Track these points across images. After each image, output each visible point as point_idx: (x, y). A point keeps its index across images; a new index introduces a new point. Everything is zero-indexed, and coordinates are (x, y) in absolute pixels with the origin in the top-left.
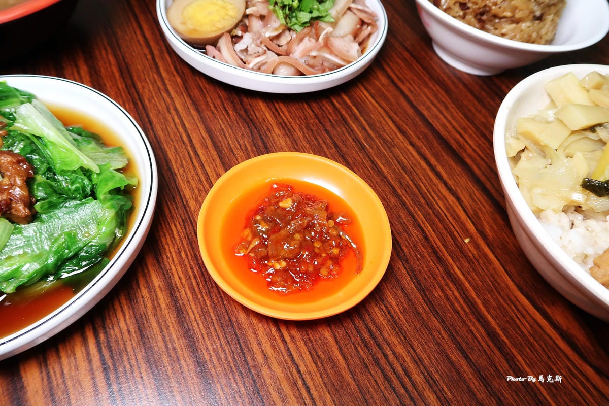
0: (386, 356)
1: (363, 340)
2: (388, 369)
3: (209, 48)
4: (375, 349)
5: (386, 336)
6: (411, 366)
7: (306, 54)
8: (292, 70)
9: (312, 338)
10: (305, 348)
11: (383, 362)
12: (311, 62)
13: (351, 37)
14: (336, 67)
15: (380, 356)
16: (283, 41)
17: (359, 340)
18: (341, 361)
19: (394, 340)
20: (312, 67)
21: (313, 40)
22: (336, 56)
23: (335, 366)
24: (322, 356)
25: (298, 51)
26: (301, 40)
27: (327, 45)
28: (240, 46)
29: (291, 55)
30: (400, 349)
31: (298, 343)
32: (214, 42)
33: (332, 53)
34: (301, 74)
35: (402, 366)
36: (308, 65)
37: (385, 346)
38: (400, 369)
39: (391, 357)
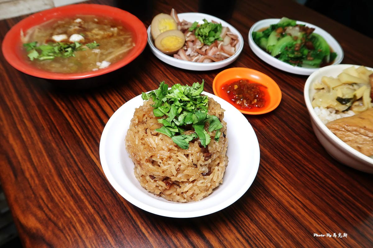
0: (307, 170)
1: (296, 165)
2: (309, 174)
3: (175, 55)
4: (301, 168)
5: (303, 163)
6: (317, 171)
7: (214, 54)
8: (210, 60)
9: (277, 168)
10: (276, 172)
11: (306, 172)
12: (217, 56)
13: (230, 45)
14: (226, 58)
15: (304, 170)
16: (204, 50)
17: (294, 166)
18: (291, 174)
19: (307, 163)
20: (217, 59)
21: (216, 48)
22: (226, 53)
23: (290, 177)
24: (284, 174)
25: (210, 53)
26: (211, 48)
27: (222, 49)
28: (188, 53)
29: (208, 55)
30: (310, 166)
31: (273, 171)
32: (177, 52)
33: (224, 52)
34: (213, 61)
35: (314, 172)
36: (215, 58)
37: (305, 167)
38: (314, 173)
39: (308, 169)
